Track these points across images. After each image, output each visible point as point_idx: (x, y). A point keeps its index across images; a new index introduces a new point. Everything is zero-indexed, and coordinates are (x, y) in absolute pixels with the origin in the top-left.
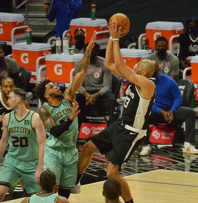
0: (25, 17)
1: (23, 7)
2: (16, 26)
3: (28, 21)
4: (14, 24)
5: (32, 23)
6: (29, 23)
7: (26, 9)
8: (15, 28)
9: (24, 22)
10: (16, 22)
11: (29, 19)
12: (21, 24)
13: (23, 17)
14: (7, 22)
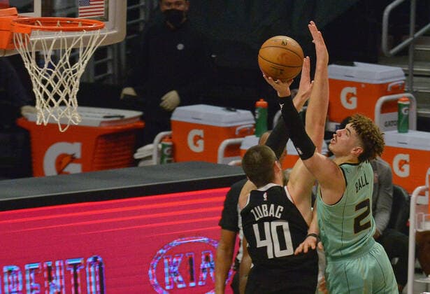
0: (406, 75)
1: (404, 52)
2: (387, 94)
3: (412, 84)
4: (382, 89)
5: (421, 89)
6: (415, 88)
7: (411, 56)
8: (383, 99)
9: (403, 85)
10: (388, 84)
11: (416, 79)
12: (397, 90)
13: (403, 73)
14: (366, 84)
